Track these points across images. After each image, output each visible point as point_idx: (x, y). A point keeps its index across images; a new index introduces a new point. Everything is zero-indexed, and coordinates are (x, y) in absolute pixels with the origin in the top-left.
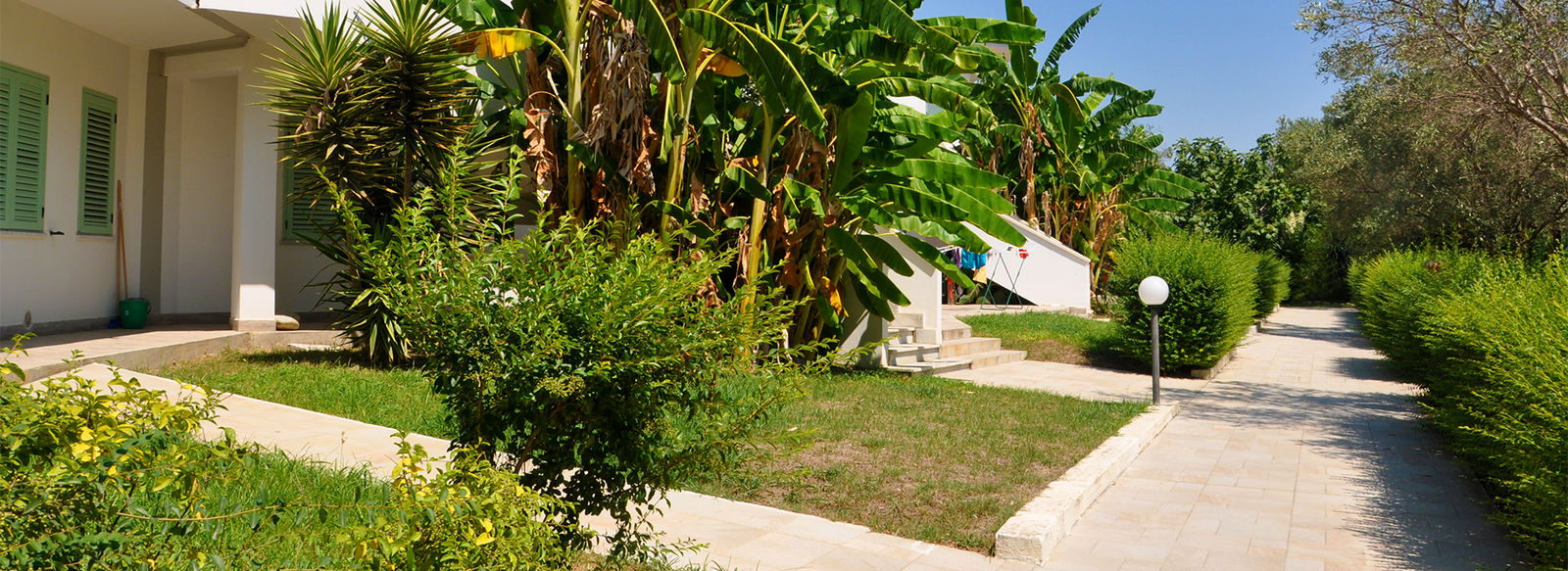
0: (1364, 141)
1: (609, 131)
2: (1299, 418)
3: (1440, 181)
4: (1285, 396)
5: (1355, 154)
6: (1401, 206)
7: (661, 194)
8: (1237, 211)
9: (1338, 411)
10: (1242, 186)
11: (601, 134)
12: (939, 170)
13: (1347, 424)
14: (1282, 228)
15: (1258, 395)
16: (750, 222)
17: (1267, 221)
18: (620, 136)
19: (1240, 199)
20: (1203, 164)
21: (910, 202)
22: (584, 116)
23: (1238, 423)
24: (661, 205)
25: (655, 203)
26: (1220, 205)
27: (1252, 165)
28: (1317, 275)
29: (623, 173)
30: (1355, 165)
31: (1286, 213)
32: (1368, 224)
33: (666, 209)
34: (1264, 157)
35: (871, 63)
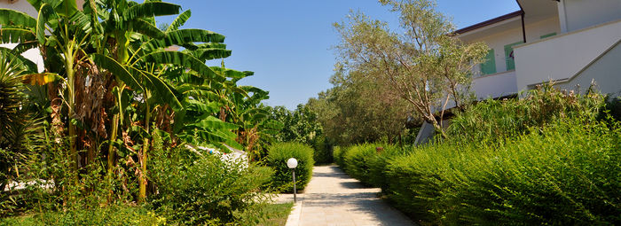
0: (341, 106)
1: (87, 114)
2: (342, 203)
3: (367, 120)
4: (332, 197)
5: (338, 111)
6: (355, 128)
7: (109, 138)
8: (292, 133)
9: (351, 199)
10: (293, 123)
11: (84, 115)
12: (214, 124)
13: (358, 203)
14: (308, 138)
15: (323, 197)
16: (142, 147)
17: (302, 136)
18: (92, 115)
19: (293, 128)
20: (278, 116)
21: (204, 136)
22: (77, 109)
23: (324, 207)
24: (110, 142)
25: (107, 142)
26: (285, 130)
27: (296, 116)
28: (321, 154)
29: (94, 130)
30: (339, 115)
31: (309, 132)
32: (345, 135)
33: (112, 143)
34: (300, 112)
35: (188, 85)
